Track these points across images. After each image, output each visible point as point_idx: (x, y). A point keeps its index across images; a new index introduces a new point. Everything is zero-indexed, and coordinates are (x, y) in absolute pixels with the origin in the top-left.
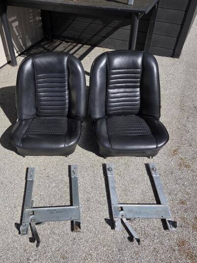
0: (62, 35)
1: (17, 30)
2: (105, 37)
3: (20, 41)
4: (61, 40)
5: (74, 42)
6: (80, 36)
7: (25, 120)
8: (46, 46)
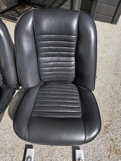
2: (62, 4)
5: (40, 8)
6: (43, 3)
8: (18, 10)
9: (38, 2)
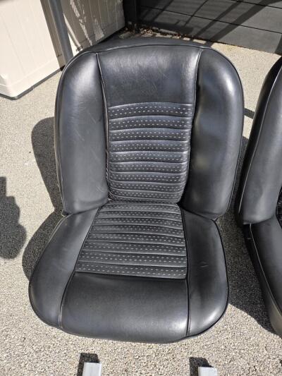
0: (158, 20)
1: (77, 7)
2: (236, 24)
3: (84, 28)
4: (153, 31)
5: (175, 35)
6: (187, 22)
7: (80, 213)
9: (174, 22)
